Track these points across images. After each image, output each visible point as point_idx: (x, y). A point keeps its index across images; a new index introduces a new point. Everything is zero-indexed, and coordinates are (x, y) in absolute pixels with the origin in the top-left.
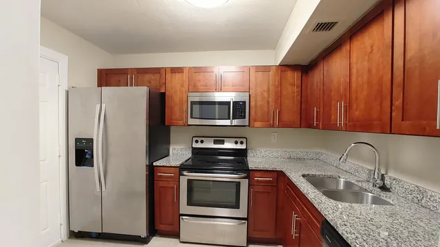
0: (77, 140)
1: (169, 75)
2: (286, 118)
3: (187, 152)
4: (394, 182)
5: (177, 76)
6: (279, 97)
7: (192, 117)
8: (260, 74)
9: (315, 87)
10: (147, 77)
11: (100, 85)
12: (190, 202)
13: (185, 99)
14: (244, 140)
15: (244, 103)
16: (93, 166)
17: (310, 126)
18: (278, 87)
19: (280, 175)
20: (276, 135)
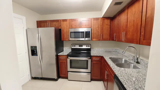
0: (31, 47)
1: (62, 22)
2: (104, 37)
3: (70, 50)
4: (141, 61)
5: (65, 23)
6: (102, 29)
7: (71, 38)
8: (95, 21)
9: (115, 26)
10: (54, 23)
11: (38, 27)
12: (71, 67)
13: (68, 31)
14: (90, 45)
15: (89, 32)
16: (37, 56)
17: (113, 40)
18: (102, 26)
19: (102, 58)
20: (101, 43)
